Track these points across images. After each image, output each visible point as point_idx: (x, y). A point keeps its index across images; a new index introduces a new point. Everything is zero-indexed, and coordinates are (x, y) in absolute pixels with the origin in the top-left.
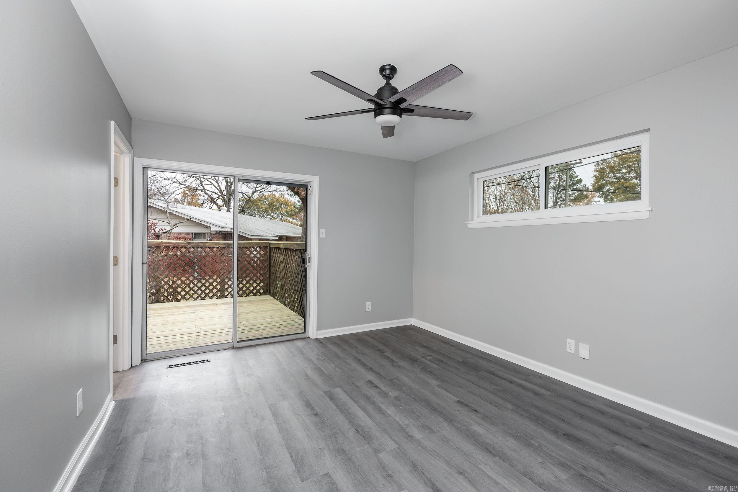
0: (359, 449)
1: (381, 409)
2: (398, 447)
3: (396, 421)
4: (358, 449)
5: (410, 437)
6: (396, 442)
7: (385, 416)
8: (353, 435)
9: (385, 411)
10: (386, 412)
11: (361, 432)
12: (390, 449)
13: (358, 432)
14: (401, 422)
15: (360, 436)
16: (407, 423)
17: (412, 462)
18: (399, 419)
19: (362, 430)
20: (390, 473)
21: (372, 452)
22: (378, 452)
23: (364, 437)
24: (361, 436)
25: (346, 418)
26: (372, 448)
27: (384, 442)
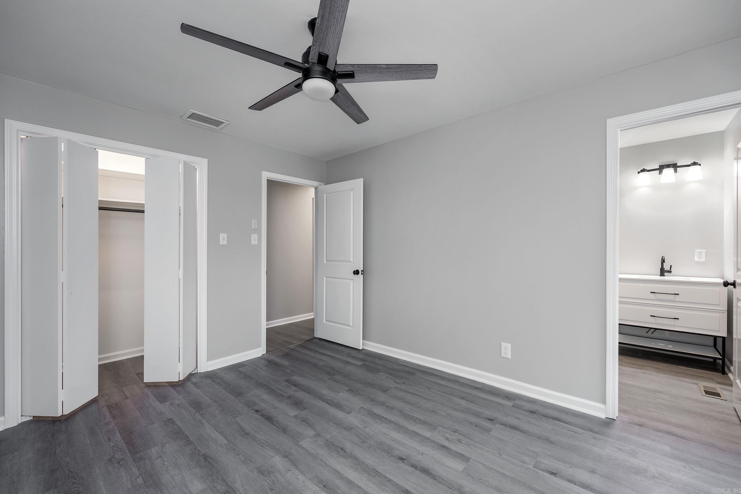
0: (333, 433)
1: (325, 489)
2: (298, 442)
3: (302, 473)
4: (335, 433)
5: (286, 455)
6: (301, 447)
7: (318, 478)
8: (346, 445)
9: (320, 487)
10: (317, 486)
11: (339, 450)
12: (306, 439)
13: (342, 449)
14: (297, 472)
15: (339, 445)
16: (289, 474)
17: (286, 433)
18: (299, 477)
19: (339, 452)
20: (304, 423)
21: (322, 433)
22: (316, 435)
23: (334, 445)
24: (337, 446)
25: (364, 463)
26: (322, 437)
27: (313, 444)
